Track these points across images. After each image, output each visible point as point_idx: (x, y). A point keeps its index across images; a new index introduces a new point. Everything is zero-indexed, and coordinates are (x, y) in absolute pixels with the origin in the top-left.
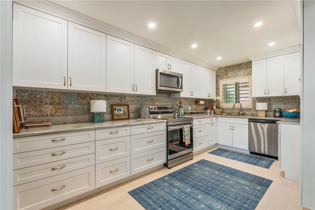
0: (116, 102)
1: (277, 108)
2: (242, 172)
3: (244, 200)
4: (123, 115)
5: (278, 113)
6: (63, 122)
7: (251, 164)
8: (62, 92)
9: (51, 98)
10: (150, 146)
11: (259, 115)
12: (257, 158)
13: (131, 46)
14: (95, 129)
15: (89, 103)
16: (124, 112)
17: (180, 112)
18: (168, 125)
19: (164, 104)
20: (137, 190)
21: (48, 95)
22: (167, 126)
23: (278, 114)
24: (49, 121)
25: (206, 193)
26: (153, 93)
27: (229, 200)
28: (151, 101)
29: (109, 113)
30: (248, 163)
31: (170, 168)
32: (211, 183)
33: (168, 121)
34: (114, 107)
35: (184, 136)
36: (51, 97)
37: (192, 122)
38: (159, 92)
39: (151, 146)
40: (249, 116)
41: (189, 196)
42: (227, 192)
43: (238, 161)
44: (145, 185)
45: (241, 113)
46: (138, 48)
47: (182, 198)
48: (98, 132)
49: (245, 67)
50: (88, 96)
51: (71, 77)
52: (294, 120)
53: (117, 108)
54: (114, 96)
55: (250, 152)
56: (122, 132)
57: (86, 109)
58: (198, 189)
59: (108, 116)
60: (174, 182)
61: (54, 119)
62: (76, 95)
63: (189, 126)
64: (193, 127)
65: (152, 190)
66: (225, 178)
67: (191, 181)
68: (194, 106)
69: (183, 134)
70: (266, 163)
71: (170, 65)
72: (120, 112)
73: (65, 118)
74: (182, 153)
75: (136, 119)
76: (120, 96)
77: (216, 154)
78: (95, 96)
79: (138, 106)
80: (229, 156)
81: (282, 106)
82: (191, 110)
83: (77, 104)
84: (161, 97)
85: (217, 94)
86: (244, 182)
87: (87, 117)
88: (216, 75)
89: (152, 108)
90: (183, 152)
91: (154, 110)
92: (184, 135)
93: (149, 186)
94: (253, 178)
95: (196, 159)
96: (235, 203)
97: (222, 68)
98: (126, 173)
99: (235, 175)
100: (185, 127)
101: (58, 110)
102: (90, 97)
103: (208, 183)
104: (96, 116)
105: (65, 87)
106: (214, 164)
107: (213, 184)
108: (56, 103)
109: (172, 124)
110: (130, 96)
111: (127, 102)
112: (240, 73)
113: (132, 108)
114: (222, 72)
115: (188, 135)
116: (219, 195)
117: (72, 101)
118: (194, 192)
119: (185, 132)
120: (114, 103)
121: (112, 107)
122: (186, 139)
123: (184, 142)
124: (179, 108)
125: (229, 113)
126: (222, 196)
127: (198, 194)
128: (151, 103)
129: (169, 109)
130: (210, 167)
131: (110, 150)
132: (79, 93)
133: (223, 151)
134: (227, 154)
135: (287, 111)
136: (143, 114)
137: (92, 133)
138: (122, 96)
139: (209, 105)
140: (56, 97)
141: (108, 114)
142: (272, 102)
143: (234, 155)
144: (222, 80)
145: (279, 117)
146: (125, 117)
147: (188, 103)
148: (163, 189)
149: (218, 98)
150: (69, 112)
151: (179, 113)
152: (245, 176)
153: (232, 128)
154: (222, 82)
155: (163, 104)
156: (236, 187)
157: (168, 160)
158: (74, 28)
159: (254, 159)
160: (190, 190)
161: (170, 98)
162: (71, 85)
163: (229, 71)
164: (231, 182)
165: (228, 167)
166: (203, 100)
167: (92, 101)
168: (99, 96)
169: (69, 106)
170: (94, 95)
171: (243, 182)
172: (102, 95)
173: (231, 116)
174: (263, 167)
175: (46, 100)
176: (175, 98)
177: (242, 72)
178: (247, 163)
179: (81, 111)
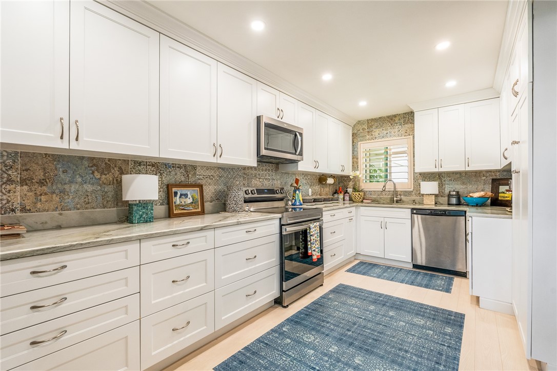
0: (178, 179)
1: (453, 190)
2: (413, 303)
3: (434, 357)
4: (191, 207)
5: (454, 199)
6: (55, 224)
7: (421, 286)
8: (52, 155)
9: (24, 168)
10: (250, 268)
11: (425, 202)
12: (426, 274)
13: (210, 65)
14: (140, 239)
15: (117, 180)
16: (193, 200)
17: (297, 198)
18: (282, 223)
19: (267, 185)
20: (232, 363)
21: (14, 162)
22: (281, 226)
23: (454, 201)
24: (19, 224)
25: (367, 350)
26: (252, 162)
27: (410, 360)
28: (244, 178)
29: (161, 201)
30: (416, 285)
31: (288, 306)
32: (368, 329)
33: (283, 217)
34: (173, 189)
35: (311, 244)
36: (22, 165)
37: (322, 216)
38: (261, 159)
39: (253, 266)
40: (408, 203)
41: (338, 362)
42: (401, 345)
43: (399, 283)
44: (246, 348)
45: (395, 199)
46: (224, 72)
47: (326, 367)
48: (145, 244)
49: (402, 121)
50: (115, 166)
51: (77, 121)
52: (480, 209)
53: (180, 191)
54: (173, 167)
55: (413, 265)
56: (198, 242)
57: (110, 194)
58: (351, 344)
59: (160, 210)
60: (302, 335)
61: (32, 218)
62: (86, 163)
63: (318, 223)
64: (323, 227)
65: (264, 358)
66: (390, 318)
67: (333, 330)
68: (317, 188)
69: (309, 239)
70: (443, 283)
71: (282, 110)
72: (185, 200)
73: (61, 214)
74: (306, 276)
75: (218, 212)
76: (185, 166)
77: (359, 273)
78: (131, 166)
79: (221, 187)
80: (382, 274)
81: (459, 187)
82: (312, 195)
83: (89, 183)
84: (262, 170)
85: (355, 167)
86: (422, 322)
87: (112, 212)
88: (353, 134)
89: (247, 192)
90: (309, 274)
91: (250, 195)
92: (310, 241)
93: (255, 349)
94: (434, 313)
95: (329, 284)
96: (422, 365)
97: (364, 121)
98: (205, 327)
99: (403, 310)
100: (312, 226)
101: (42, 197)
102: (120, 168)
103: (364, 330)
104: (135, 208)
105: (62, 142)
106: (362, 292)
107: (373, 330)
108: (36, 180)
109: (289, 222)
110: (205, 166)
111: (199, 179)
112: (392, 131)
113: (210, 190)
114: (363, 129)
115: (316, 241)
116: (390, 352)
117: (78, 176)
118: (344, 353)
119: (312, 235)
120: (172, 181)
121: (168, 190)
122: (314, 249)
123: (309, 254)
124: (295, 191)
125: (376, 200)
126: (395, 354)
127: (353, 356)
128: (244, 182)
129: (277, 193)
130: (357, 297)
131: (173, 282)
132: (94, 158)
133: (370, 267)
134: (378, 271)
135: (471, 195)
136: (231, 204)
137: (133, 247)
138: (189, 168)
139: (341, 185)
140: (35, 166)
141: (161, 205)
142: (445, 181)
143: (389, 271)
144: (363, 142)
145: (456, 205)
146: (196, 210)
147: (308, 183)
148: (285, 354)
149: (358, 173)
150: (69, 200)
151: (294, 201)
152: (420, 310)
153: (384, 226)
154: (363, 146)
155: (266, 182)
156: (413, 333)
157: (282, 291)
158: (86, 8)
159: (424, 277)
160: (336, 348)
161: (278, 172)
162: (77, 139)
163: (374, 127)
164: (402, 323)
165: (386, 295)
166: (332, 176)
167: (125, 178)
168: (140, 165)
169: (71, 187)
170: (128, 164)
171: (420, 321)
172: (146, 164)
173: (379, 204)
174: (441, 290)
175: (10, 172)
176: (286, 173)
177: (396, 130)
178: (413, 285)
179: (100, 198)
